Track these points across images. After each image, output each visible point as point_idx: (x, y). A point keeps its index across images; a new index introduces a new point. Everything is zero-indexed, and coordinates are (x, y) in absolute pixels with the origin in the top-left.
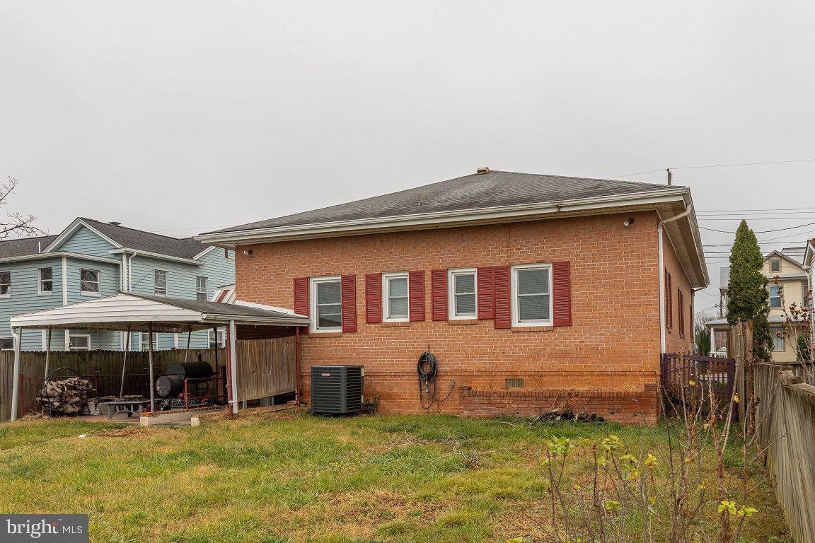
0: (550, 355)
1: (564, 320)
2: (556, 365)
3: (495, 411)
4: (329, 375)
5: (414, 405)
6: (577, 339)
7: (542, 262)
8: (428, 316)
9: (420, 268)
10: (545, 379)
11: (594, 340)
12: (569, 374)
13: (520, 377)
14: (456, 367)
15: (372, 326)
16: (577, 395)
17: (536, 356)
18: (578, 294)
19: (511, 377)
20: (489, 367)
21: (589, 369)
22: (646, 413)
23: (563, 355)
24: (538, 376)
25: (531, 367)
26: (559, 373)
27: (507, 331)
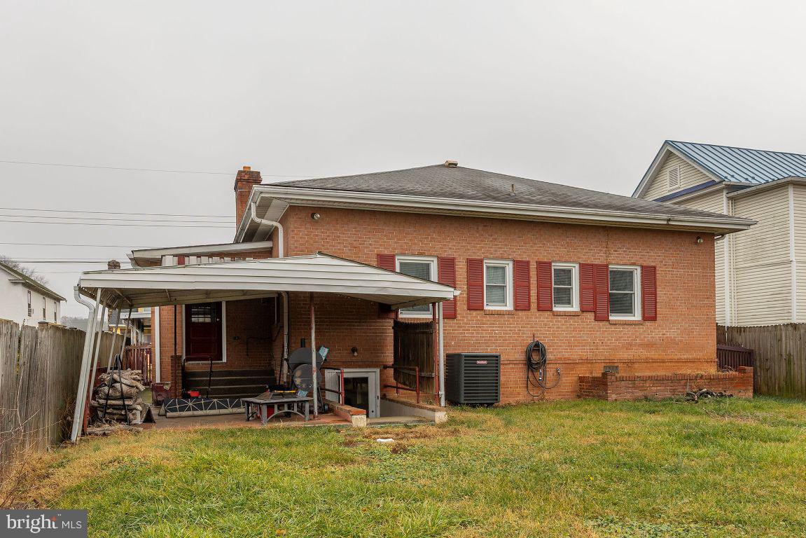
0: (640, 345)
1: (650, 316)
2: (644, 353)
3: (639, 394)
4: (485, 362)
5: (519, 394)
6: (660, 332)
7: (634, 264)
8: (534, 306)
9: (525, 258)
10: (636, 366)
11: (673, 333)
12: (655, 361)
13: (616, 365)
14: (559, 355)
15: (474, 313)
16: (702, 377)
17: (629, 346)
18: (662, 294)
19: (608, 365)
20: (590, 356)
21: (670, 357)
22: (746, 390)
23: (649, 345)
24: (630, 363)
25: (625, 355)
26: (647, 361)
27: (604, 323)
